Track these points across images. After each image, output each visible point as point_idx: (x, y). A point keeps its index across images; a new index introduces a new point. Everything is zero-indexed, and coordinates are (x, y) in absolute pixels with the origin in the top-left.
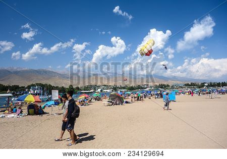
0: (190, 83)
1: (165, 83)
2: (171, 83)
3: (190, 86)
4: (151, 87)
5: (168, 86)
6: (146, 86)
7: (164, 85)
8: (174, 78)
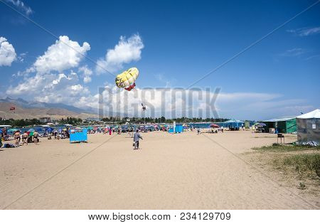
0: (109, 118)
1: (77, 117)
2: (84, 117)
3: (109, 120)
4: (54, 122)
5: (80, 120)
6: (45, 120)
7: (74, 119)
8: (90, 110)
